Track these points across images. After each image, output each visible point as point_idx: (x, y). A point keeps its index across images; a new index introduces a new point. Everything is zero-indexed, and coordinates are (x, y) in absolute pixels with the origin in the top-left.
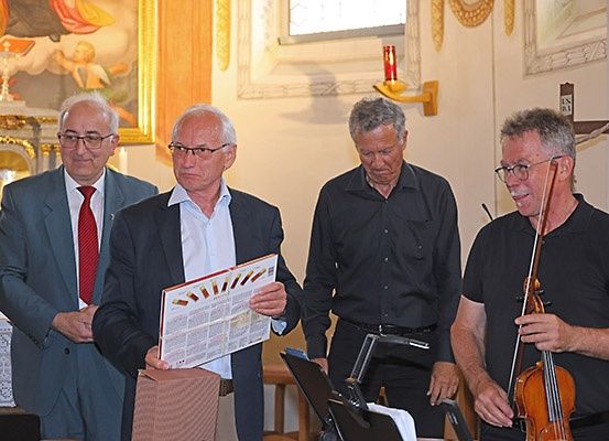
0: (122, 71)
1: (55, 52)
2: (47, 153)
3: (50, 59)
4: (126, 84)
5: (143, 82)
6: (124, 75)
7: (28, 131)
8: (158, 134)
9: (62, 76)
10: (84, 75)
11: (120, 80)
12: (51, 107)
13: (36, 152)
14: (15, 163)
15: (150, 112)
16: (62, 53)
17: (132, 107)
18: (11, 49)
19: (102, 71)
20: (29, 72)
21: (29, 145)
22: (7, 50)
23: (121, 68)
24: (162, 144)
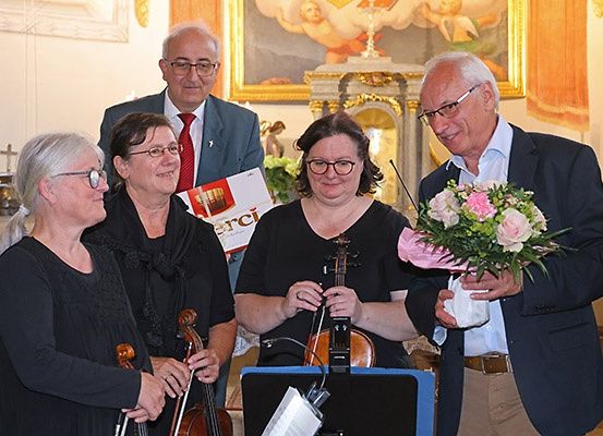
0: (491, 22)
1: (421, 6)
2: (414, 110)
3: (416, 12)
4: (495, 35)
5: (513, 32)
7: (394, 88)
8: (529, 88)
9: (428, 30)
10: (451, 27)
11: (488, 32)
12: (417, 62)
13: (403, 109)
14: (381, 121)
15: (521, 64)
16: (428, 6)
17: (501, 60)
18: (376, 4)
19: (470, 23)
20: (394, 27)
21: (395, 103)
22: (372, 5)
23: (488, 18)
24: (533, 98)
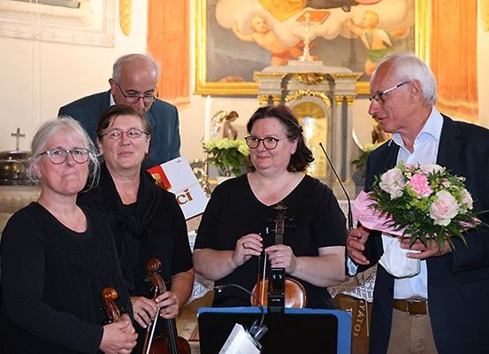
0: (401, 34)
1: (346, 21)
2: (340, 103)
3: (343, 26)
4: (404, 44)
5: (419, 43)
6: (402, 38)
7: (325, 86)
9: (352, 40)
10: (370, 38)
11: (400, 42)
12: (343, 65)
13: (331, 102)
14: (314, 112)
16: (352, 21)
18: (311, 19)
19: (385, 35)
20: (325, 37)
21: (325, 97)
22: (307, 20)
23: (400, 31)
